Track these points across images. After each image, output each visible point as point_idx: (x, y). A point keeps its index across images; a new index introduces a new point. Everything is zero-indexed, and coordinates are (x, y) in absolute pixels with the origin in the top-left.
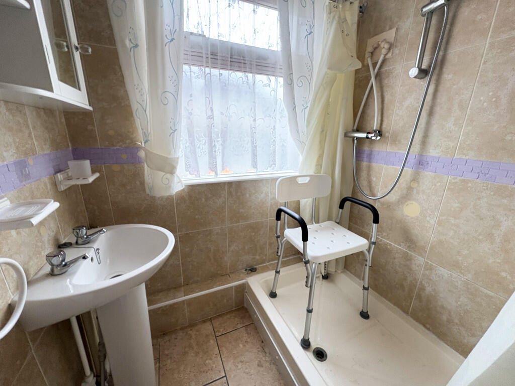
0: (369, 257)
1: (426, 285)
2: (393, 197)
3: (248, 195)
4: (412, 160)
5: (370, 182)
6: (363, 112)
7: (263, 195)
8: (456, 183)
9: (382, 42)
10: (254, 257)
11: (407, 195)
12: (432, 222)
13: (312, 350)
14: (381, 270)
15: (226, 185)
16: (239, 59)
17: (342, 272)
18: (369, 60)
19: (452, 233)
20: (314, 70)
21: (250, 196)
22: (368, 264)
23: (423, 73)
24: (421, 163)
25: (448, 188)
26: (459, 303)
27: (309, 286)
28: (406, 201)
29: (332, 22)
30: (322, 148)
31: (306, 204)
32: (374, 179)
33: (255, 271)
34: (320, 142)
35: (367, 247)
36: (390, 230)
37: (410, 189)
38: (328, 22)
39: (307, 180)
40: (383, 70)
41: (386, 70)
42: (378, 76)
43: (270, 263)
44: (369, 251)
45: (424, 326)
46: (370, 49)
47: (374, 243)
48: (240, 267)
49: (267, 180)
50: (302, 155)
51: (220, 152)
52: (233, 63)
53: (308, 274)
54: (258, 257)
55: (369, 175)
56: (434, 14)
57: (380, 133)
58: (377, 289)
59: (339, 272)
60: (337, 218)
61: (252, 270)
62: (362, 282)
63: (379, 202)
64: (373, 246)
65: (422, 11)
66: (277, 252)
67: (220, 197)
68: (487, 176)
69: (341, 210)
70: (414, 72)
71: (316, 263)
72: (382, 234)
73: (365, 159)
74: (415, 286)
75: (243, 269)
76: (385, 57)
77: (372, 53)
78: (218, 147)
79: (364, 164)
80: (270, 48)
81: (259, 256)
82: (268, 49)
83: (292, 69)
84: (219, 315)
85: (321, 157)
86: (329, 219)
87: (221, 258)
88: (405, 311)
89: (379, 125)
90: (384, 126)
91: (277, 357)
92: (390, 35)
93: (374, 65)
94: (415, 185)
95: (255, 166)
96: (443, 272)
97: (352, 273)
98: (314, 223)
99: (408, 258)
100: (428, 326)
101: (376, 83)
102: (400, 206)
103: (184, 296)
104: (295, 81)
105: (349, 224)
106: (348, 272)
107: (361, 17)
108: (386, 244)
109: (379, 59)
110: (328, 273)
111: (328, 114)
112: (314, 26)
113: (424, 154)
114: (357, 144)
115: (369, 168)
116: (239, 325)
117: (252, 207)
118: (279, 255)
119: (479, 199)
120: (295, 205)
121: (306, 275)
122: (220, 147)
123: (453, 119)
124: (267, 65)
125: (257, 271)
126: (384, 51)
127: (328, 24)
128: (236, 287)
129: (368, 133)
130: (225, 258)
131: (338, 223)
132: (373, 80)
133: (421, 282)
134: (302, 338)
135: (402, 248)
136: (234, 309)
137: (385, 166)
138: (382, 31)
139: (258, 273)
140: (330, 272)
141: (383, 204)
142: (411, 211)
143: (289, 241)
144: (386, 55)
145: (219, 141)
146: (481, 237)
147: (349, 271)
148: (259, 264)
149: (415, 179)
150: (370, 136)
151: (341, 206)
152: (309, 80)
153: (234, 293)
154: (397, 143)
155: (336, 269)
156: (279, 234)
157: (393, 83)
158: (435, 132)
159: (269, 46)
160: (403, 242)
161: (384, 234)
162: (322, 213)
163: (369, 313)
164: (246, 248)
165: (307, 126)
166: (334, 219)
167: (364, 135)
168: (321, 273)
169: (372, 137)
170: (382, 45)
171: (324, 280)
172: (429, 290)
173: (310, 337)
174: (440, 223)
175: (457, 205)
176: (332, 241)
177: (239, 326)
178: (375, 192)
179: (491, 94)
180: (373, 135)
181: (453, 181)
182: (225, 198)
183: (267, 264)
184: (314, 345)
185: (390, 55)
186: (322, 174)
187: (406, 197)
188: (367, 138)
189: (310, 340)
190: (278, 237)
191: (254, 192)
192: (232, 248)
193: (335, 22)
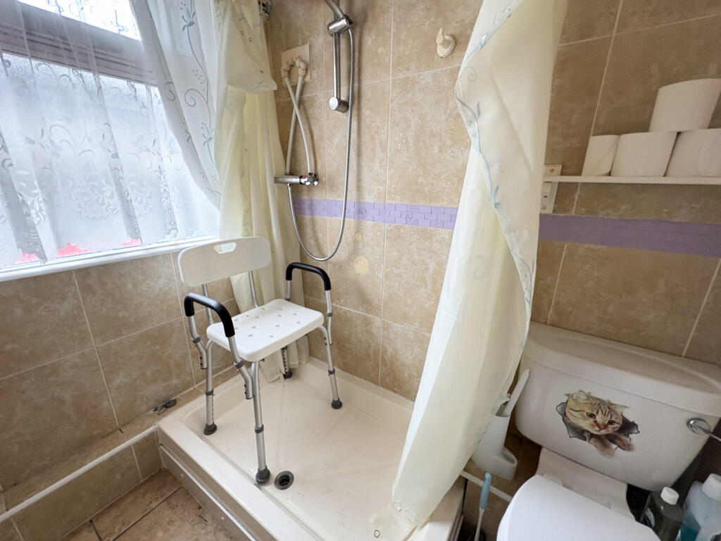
0: (328, 333)
1: (387, 347)
2: (342, 255)
3: (130, 286)
4: (352, 208)
5: (317, 240)
6: (294, 150)
7: (162, 282)
8: (391, 230)
9: (297, 59)
10: (168, 383)
11: (355, 250)
12: (380, 276)
13: (274, 480)
14: (346, 344)
15: (74, 275)
16: (52, 40)
17: (307, 362)
18: (287, 80)
19: (397, 285)
20: (211, 83)
21: (135, 285)
22: (327, 341)
23: (343, 105)
24: (360, 212)
25: (387, 237)
26: (414, 355)
27: (251, 396)
28: (355, 258)
29: (224, 14)
30: (246, 199)
31: (240, 282)
32: (321, 235)
33: (175, 404)
34: (242, 189)
35: (322, 322)
36: (347, 294)
37: (356, 242)
38: (218, 13)
39: (231, 247)
40: (306, 96)
41: (308, 97)
42: (301, 103)
43: (200, 384)
44: (325, 325)
45: (394, 391)
46: (285, 66)
47: (331, 315)
48: (144, 408)
49: (165, 256)
50: (219, 209)
51: (44, 217)
52: (38, 46)
53: (246, 381)
54: (175, 382)
55: (314, 231)
56: (341, 35)
57: (315, 177)
58: (347, 368)
59: (304, 362)
60: (287, 293)
61: (169, 405)
62: (326, 365)
63: (330, 262)
64: (330, 318)
65: (328, 29)
66: (201, 364)
67: (64, 298)
68: (413, 220)
69: (289, 282)
70: (334, 103)
71: (255, 363)
72: (340, 301)
73: (307, 212)
74: (379, 350)
75: (150, 409)
76: (303, 80)
77: (289, 72)
78: (36, 205)
79: (307, 217)
80: (122, 33)
81: (177, 378)
82: (119, 35)
83: (169, 75)
84: (110, 506)
85: (248, 211)
86: (277, 296)
87: (95, 407)
88: (375, 383)
89: (313, 168)
90: (319, 168)
91: (223, 518)
92: (304, 51)
93: (294, 88)
94: (359, 238)
95: (135, 233)
96: (397, 327)
97: (318, 358)
98: (257, 306)
99: (367, 322)
100: (395, 389)
101: (301, 114)
102: (351, 264)
103: (7, 510)
104: (180, 96)
105: (305, 298)
106: (316, 359)
107: (268, 19)
108: (346, 312)
109: (297, 82)
110: (290, 369)
111: (246, 150)
112: (195, 13)
113: (361, 201)
114: (292, 192)
115: (313, 221)
116: (154, 503)
117: (145, 304)
118: (205, 367)
119: (411, 244)
120: (225, 286)
121: (244, 383)
122: (41, 205)
123: (378, 160)
124: (122, 62)
125: (178, 402)
126: (301, 72)
127: (217, 16)
128: (137, 444)
129: (301, 177)
130: (105, 404)
131: (289, 300)
132: (296, 108)
133: (383, 345)
134: (257, 471)
135: (361, 312)
136: (142, 481)
137: (328, 218)
138: (295, 45)
139: (180, 406)
140: (292, 367)
141: (334, 265)
142: (361, 267)
143: (216, 342)
144: (304, 77)
145: (37, 194)
146: (418, 283)
147: (315, 357)
148: (180, 392)
149: (358, 230)
150: (303, 181)
151: (289, 277)
152: (205, 97)
153: (135, 457)
154: (335, 189)
155: (299, 359)
156: (196, 335)
157: (319, 114)
158: (366, 175)
159: (120, 30)
160: (360, 306)
161: (342, 301)
162: (266, 289)
163: (341, 400)
164: (148, 373)
165: (218, 167)
166: (283, 295)
167: (296, 180)
168: (281, 372)
169: (305, 182)
170: (297, 64)
171: (288, 380)
172: (390, 350)
173: (267, 464)
174: (387, 276)
175: (396, 254)
176: (278, 326)
177: (154, 505)
178: (324, 251)
179: (401, 135)
180: (306, 179)
181: (389, 229)
182: (78, 299)
183: (195, 386)
184: (275, 472)
185: (308, 78)
186: (254, 236)
187: (355, 253)
188: (301, 183)
189: (268, 468)
190: (196, 341)
191: (140, 277)
192: (116, 382)
193: (228, 17)
